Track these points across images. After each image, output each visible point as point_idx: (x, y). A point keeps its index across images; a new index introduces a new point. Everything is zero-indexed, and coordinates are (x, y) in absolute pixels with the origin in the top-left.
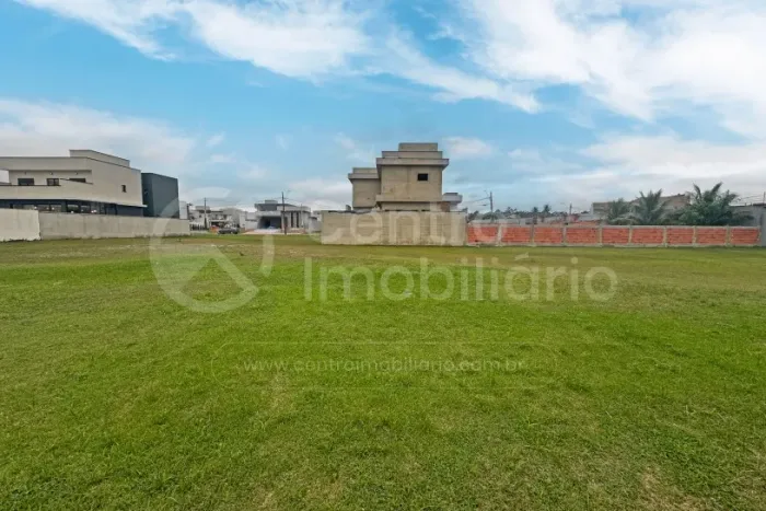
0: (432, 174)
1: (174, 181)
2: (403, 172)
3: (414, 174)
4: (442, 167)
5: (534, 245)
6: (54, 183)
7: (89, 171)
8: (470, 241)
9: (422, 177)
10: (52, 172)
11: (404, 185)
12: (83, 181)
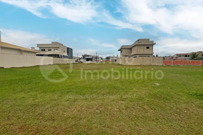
0: (150, 47)
1: (72, 49)
2: (143, 47)
3: (146, 47)
4: (153, 45)
5: (182, 65)
6: (50, 50)
7: (59, 47)
8: (164, 64)
9: (148, 48)
10: (50, 48)
11: (143, 50)
12: (57, 49)
